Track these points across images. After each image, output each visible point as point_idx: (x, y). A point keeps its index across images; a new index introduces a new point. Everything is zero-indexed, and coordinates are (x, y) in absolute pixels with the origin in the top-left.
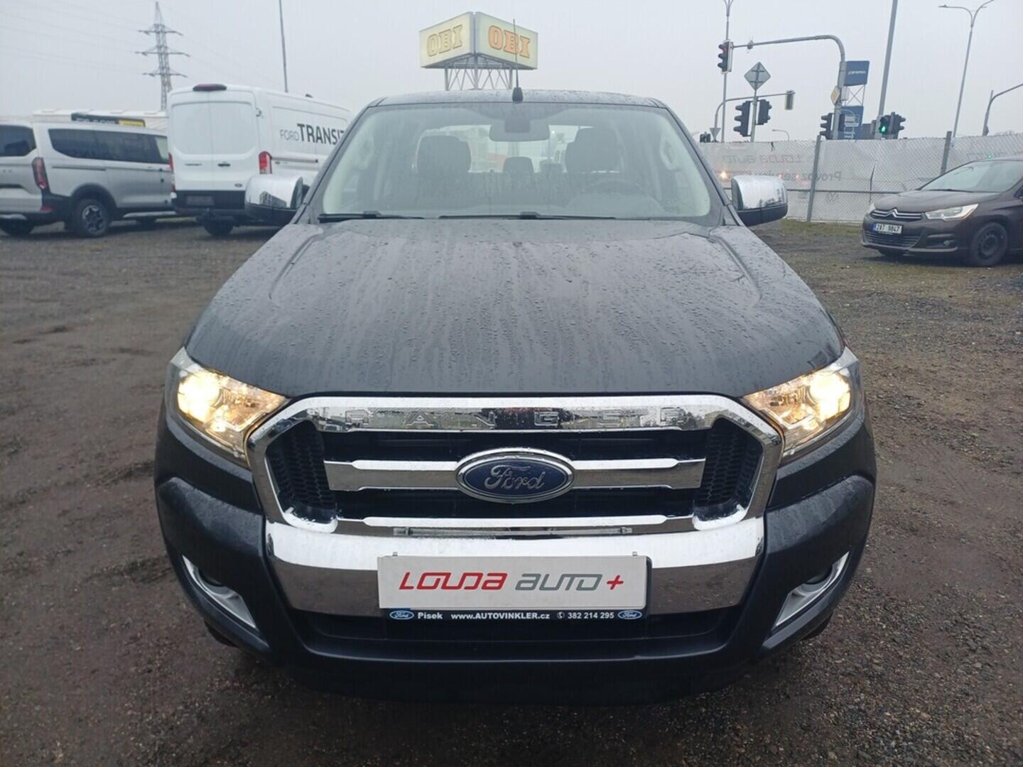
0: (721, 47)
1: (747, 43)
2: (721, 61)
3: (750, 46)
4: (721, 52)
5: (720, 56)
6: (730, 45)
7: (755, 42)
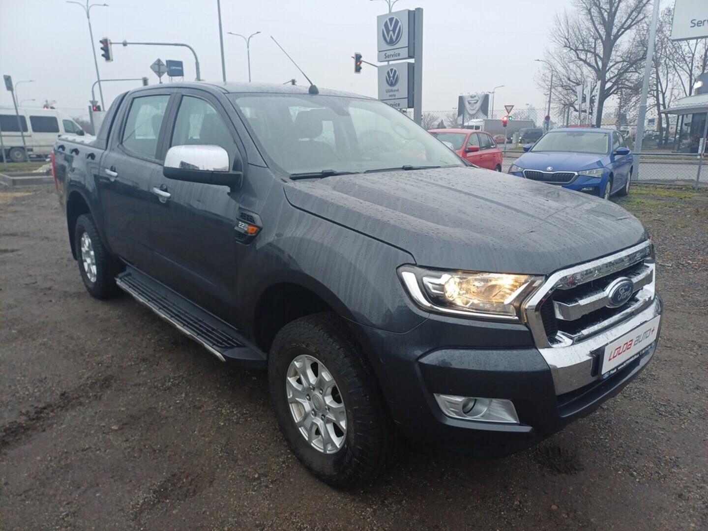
0: (101, 42)
1: (122, 42)
2: (103, 52)
3: (125, 44)
4: (102, 45)
5: (102, 49)
6: (109, 42)
7: (128, 42)
